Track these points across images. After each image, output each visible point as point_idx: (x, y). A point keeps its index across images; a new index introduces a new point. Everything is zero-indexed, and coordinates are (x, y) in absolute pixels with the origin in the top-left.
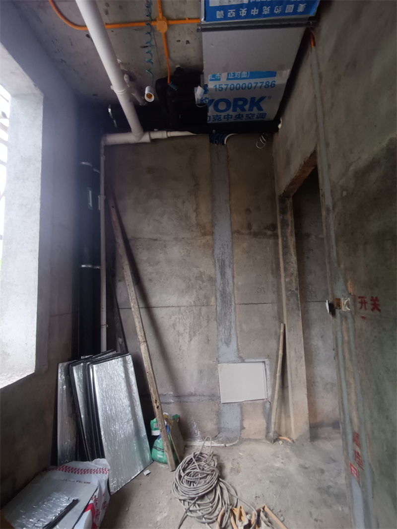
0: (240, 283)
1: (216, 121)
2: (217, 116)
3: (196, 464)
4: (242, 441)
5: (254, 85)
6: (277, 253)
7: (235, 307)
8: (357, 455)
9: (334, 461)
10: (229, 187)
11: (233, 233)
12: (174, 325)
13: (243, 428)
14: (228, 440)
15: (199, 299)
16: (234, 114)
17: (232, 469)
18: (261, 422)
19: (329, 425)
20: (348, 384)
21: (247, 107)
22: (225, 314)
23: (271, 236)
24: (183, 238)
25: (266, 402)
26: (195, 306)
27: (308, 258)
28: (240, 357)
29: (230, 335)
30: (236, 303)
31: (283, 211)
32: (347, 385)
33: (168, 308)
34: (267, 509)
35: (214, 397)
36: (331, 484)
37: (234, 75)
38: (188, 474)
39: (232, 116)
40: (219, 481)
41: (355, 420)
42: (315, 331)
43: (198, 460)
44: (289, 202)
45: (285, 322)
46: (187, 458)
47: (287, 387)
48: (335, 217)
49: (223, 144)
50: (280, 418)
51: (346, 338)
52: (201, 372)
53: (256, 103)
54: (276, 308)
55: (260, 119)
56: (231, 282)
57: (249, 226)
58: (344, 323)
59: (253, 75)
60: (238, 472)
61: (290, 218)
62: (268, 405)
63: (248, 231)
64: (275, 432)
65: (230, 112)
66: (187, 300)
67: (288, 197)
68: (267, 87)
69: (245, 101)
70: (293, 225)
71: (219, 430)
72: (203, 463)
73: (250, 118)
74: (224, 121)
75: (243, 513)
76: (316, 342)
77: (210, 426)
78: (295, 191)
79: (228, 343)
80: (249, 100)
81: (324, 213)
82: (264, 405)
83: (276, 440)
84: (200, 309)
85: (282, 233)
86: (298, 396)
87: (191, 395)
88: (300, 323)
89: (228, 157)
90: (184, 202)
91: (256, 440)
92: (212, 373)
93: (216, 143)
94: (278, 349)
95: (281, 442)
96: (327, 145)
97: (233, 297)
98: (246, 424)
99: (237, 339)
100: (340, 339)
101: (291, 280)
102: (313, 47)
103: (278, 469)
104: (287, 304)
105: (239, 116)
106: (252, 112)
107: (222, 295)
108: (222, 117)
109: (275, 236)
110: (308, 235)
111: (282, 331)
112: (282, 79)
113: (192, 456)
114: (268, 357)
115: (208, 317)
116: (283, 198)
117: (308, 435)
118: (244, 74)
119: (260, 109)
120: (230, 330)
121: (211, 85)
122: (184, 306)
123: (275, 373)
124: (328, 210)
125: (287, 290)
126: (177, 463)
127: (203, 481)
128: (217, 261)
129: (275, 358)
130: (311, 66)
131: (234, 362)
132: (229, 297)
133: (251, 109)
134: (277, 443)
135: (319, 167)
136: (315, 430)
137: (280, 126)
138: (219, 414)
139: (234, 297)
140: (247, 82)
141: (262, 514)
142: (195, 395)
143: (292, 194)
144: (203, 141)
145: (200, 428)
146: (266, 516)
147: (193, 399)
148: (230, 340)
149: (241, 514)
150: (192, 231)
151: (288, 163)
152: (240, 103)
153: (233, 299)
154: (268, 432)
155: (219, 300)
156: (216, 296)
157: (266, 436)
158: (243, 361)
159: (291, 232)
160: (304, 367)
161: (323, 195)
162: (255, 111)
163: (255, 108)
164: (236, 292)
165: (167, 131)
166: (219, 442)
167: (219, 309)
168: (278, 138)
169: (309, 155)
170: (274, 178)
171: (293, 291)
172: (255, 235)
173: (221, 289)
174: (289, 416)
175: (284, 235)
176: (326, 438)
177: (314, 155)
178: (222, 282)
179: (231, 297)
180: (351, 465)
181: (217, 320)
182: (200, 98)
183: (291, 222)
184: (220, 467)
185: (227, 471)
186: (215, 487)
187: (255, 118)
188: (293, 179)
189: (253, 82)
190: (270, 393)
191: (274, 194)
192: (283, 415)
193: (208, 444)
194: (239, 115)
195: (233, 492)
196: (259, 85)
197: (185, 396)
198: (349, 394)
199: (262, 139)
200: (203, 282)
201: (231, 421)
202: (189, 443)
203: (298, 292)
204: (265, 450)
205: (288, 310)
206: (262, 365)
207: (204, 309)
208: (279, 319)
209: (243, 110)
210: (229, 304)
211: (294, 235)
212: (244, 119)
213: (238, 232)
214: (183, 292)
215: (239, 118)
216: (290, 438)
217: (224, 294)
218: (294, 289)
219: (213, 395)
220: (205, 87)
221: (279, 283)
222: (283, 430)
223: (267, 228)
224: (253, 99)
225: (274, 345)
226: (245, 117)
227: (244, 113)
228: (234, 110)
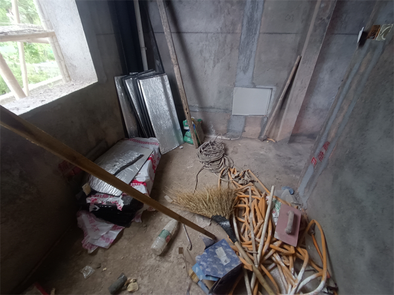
0: (270, 8)
4: (241, 138)
7: (259, 37)
8: (321, 154)
9: (300, 155)
13: (244, 131)
14: (233, 137)
15: (226, 26)
17: (232, 152)
18: (258, 129)
19: (305, 135)
22: (248, 43)
25: (265, 117)
26: (222, 33)
28: (253, 83)
29: (248, 64)
30: (261, 31)
33: (197, 34)
34: (249, 171)
35: (227, 110)
38: (205, 151)
40: (224, 156)
41: (332, 134)
42: (327, 65)
43: (212, 145)
45: (303, 55)
46: (206, 143)
47: (284, 109)
50: (272, 128)
52: (220, 92)
54: (299, 39)
56: (261, 6)
60: (236, 153)
62: (265, 120)
64: (265, 136)
66: (215, 26)
71: (228, 131)
72: (215, 147)
75: (236, 171)
77: (222, 128)
79: (245, 71)
82: (263, 119)
83: (264, 140)
84: (226, 37)
86: (290, 116)
87: (211, 108)
88: (317, 57)
91: (251, 139)
92: (229, 94)
94: (287, 79)
95: (268, 141)
97: (259, 25)
98: (247, 129)
99: (254, 67)
101: (327, 7)
103: (262, 154)
104: (311, 35)
107: (248, 22)
111: (296, 63)
113: (209, 142)
114: (277, 85)
115: (232, 45)
117: (288, 140)
120: (250, 59)
122: (211, 33)
123: (279, 98)
125: (319, 18)
129: (282, 86)
131: (247, 87)
132: (255, 25)
136: (294, 137)
138: (229, 121)
139: (261, 25)
141: (246, 173)
142: (214, 108)
145: (214, 128)
146: (249, 174)
147: (212, 110)
148: (248, 68)
149: (234, 171)
153: (258, 28)
154: (261, 134)
155: (245, 28)
156: (243, 22)
157: (259, 137)
158: (255, 87)
160: (304, 96)
164: (263, 18)
166: (226, 137)
167: (243, 37)
171: (324, 20)
173: (249, 14)
174: (279, 128)
178: (251, 6)
179: (257, 25)
180: (314, 158)
181: (239, 49)
184: (226, 150)
185: (229, 152)
186: (221, 159)
190: (269, 112)
192: (274, 126)
193: (219, 137)
197: (207, 108)
200: (232, 5)
201: (237, 126)
203: (328, 22)
204: (257, 144)
205: (310, 42)
206: (269, 91)
207: (229, 37)
208: (298, 51)
210: (254, 33)
214: (211, 16)
216: (275, 140)
217: (251, 21)
218: (325, 18)
219: (227, 109)
221: (312, 9)
222: (272, 135)
225: (284, 76)
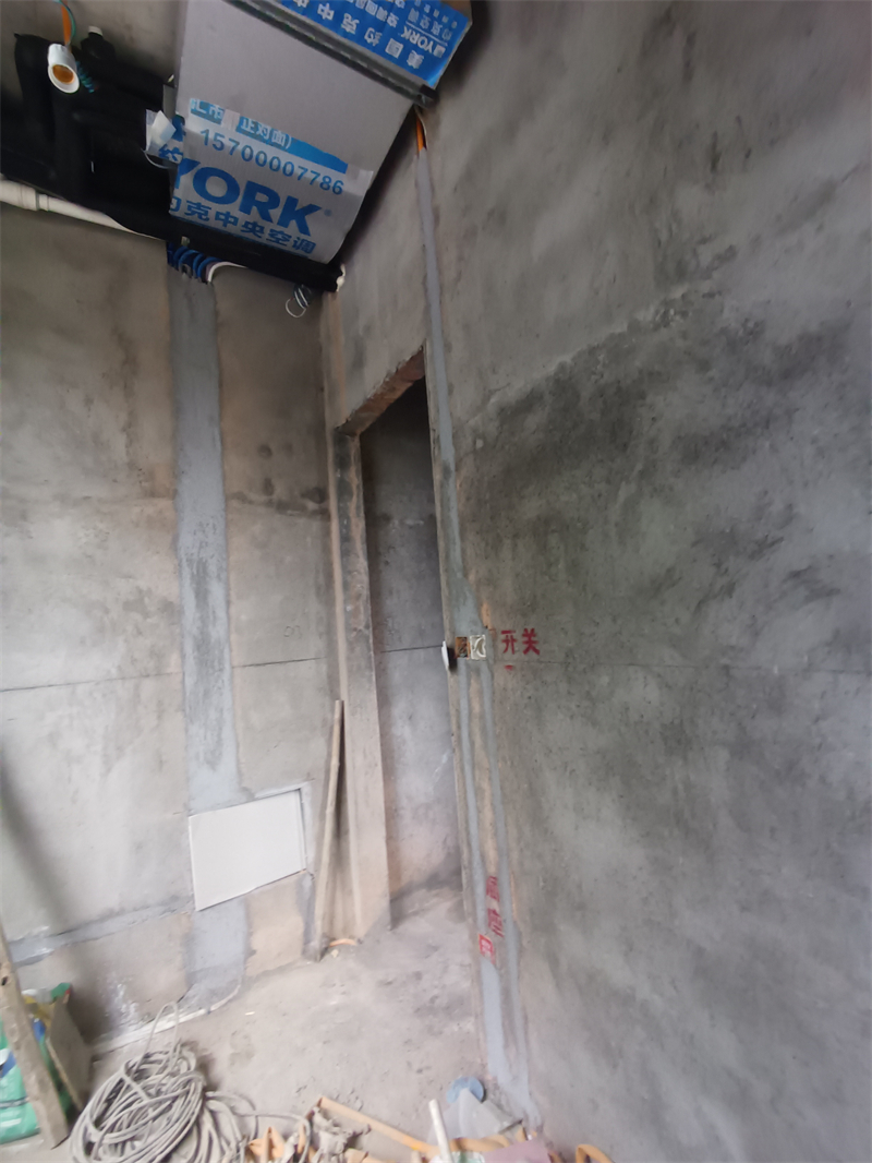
0: (243, 617)
1: (194, 218)
2: (199, 206)
3: (137, 1087)
4: (247, 983)
5: (298, 171)
6: (327, 550)
7: (232, 676)
8: (493, 914)
9: (435, 949)
10: (221, 385)
11: (228, 497)
12: (53, 738)
13: (250, 952)
14: (214, 994)
15: (134, 661)
16: (242, 217)
17: (234, 1058)
18: (293, 924)
19: (420, 886)
20: (479, 791)
21: (276, 213)
22: (207, 694)
23: (315, 513)
24: (87, 498)
25: (304, 875)
26: (123, 679)
27: (387, 563)
28: (245, 790)
29: (219, 742)
30: (235, 663)
31: (342, 463)
32: (476, 795)
33: (32, 692)
34: (326, 1103)
35: (176, 902)
36: (436, 992)
37: (256, 128)
38: (112, 1129)
39: (236, 219)
40: (205, 1099)
42: (399, 708)
43: (139, 1075)
44: (354, 446)
45: (344, 696)
46: (104, 1087)
47: (347, 832)
48: (461, 486)
49: (204, 281)
50: (332, 902)
51: (477, 709)
52: (139, 847)
53: (298, 212)
54: (324, 668)
55: (300, 252)
56: (221, 613)
57: (268, 487)
58: (472, 681)
59: (299, 148)
60: (249, 1055)
61: (354, 478)
62: (308, 883)
63: (264, 498)
64: (324, 935)
65: (234, 209)
66: (98, 664)
67: (353, 434)
68: (324, 186)
69: (274, 199)
70: (361, 494)
71: (190, 980)
72: (154, 1079)
73: (277, 241)
74: (213, 223)
75: (277, 1139)
76: (402, 730)
77: (163, 977)
78: (368, 424)
79: (212, 762)
80: (283, 201)
81: (437, 476)
82: (299, 885)
83: (325, 951)
84: (137, 688)
85: (339, 509)
86: (368, 844)
87: (110, 915)
88: (374, 696)
89: (216, 313)
90: (88, 401)
91: (282, 970)
92: (173, 842)
93: (184, 270)
94: (329, 755)
95: (335, 953)
96: (448, 347)
97: (226, 651)
98: (258, 942)
99: (238, 746)
100: (464, 713)
101: (357, 609)
102: (422, 149)
103: (337, 1009)
104: (348, 659)
105: (253, 227)
106: (287, 231)
107: (198, 647)
108: (212, 214)
109: (325, 514)
110: (387, 518)
111: (337, 716)
112: (357, 184)
113: (120, 1073)
114: (309, 777)
115: (160, 703)
116: (342, 435)
117: (388, 918)
118: (279, 137)
119: (304, 229)
120: (221, 729)
121: (194, 125)
122: (88, 682)
123: (324, 807)
124: (446, 471)
125: (349, 629)
126: (72, 1114)
127: (163, 1120)
128: (185, 564)
129: (322, 776)
130: (417, 185)
131: (230, 804)
132: (216, 652)
133: (283, 222)
134: (327, 957)
135: (429, 386)
137: (340, 281)
138: (189, 940)
139: (231, 651)
140: (285, 158)
141: (318, 1118)
142: (121, 912)
143: (359, 432)
144: (148, 256)
145: (134, 994)
147: (112, 925)
148: (221, 754)
149: (271, 1146)
150: (115, 481)
151: (358, 362)
152: (261, 197)
153: (226, 656)
154: (307, 939)
155: (191, 661)
156: (182, 650)
157: (304, 952)
158: (251, 798)
159: (358, 508)
160: (381, 784)
161: (438, 440)
162: (292, 229)
163: (293, 224)
164: (234, 637)
165: (39, 192)
166: (191, 1009)
167: (189, 681)
168: (334, 305)
169: (408, 359)
170: (322, 390)
171: (360, 631)
172: (281, 507)
173: (195, 631)
174: (350, 893)
175: (343, 514)
176: (416, 913)
177: (418, 359)
178: (198, 615)
179: (222, 652)
180: (482, 938)
181: (184, 710)
182: (160, 142)
183: (358, 487)
184: (204, 1066)
185: (221, 1069)
187: (288, 247)
188: (369, 400)
189: (299, 163)
190: (311, 854)
191: (322, 424)
192: (339, 894)
193: (164, 1024)
194: (255, 224)
195: (243, 1108)
196: (309, 175)
197: (87, 924)
198: (479, 811)
199: (300, 298)
200: (146, 615)
201: (220, 946)
202: (101, 1047)
203: (369, 633)
204: (305, 981)
205: (350, 671)
206: (294, 799)
207: (149, 687)
208: (332, 691)
209: (268, 218)
210: (217, 668)
211: (362, 514)
212: (265, 238)
213: (241, 498)
214: (82, 642)
215: (253, 231)
216: (351, 937)
217: (203, 645)
218: (361, 627)
219: (175, 898)
220: (178, 121)
221: (331, 615)
222: (339, 925)
223: (307, 494)
224: (292, 202)
225: (320, 750)
226: (266, 235)
227: (268, 227)
228: (245, 209)
